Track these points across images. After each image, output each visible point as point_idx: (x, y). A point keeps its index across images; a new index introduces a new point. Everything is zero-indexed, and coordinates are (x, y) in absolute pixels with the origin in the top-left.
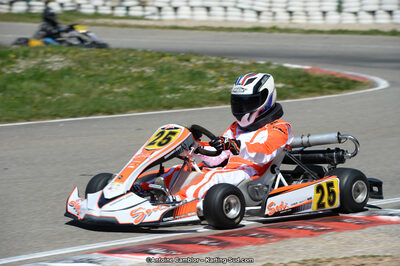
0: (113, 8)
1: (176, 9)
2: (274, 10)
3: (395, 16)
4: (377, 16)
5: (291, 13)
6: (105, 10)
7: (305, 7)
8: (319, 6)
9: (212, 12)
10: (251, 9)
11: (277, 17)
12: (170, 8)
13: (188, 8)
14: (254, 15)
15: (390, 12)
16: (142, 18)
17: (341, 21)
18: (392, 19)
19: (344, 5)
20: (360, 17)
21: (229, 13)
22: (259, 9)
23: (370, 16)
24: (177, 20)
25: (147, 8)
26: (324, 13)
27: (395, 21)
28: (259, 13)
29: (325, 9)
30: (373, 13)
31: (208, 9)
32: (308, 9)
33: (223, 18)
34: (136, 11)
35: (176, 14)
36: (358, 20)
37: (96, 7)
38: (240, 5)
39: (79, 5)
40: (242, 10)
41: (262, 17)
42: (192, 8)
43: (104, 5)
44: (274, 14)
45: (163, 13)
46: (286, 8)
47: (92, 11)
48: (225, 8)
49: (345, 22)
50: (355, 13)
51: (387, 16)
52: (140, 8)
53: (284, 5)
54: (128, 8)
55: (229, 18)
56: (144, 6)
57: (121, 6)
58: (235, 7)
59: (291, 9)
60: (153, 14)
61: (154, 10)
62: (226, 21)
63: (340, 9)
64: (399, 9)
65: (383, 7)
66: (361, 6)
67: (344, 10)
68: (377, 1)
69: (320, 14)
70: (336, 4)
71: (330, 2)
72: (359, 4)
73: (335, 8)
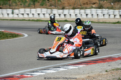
3: (29, 15)
4: (24, 15)
7: (2, 12)
8: (7, 12)
15: (28, 14)
17: (13, 17)
19: (14, 12)
26: (8, 14)
30: (23, 14)
50: (18, 14)
51: (27, 15)
63: (13, 13)
64: (31, 13)
65: (26, 12)
66: (19, 12)
67: (14, 13)
68: (24, 11)
69: (7, 14)
70: (12, 11)
71: (10, 11)
72: (18, 12)
73: (11, 13)
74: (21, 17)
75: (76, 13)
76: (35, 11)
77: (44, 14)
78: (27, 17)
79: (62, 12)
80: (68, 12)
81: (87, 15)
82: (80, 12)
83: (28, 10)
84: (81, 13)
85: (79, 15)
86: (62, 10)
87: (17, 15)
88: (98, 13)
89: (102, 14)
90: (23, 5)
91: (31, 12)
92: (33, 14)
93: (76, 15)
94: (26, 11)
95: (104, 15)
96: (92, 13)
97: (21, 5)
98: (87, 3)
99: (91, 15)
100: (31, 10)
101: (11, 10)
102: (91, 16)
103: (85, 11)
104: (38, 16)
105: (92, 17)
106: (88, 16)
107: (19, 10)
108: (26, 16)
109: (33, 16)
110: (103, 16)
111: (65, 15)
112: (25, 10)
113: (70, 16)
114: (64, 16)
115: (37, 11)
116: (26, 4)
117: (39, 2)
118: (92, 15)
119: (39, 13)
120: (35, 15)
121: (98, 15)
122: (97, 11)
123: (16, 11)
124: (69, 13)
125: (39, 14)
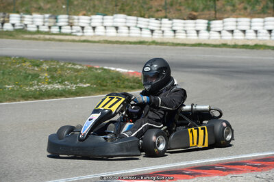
0: (50, 27)
1: (94, 28)
2: (162, 29)
3: (247, 34)
4: (234, 34)
5: (174, 31)
6: (45, 29)
7: (184, 27)
8: (195, 27)
9: (119, 31)
10: (147, 29)
11: (164, 34)
12: (90, 28)
13: (103, 28)
14: (150, 33)
15: (244, 31)
16: (70, 34)
17: (210, 37)
18: (245, 36)
19: (212, 26)
20: (222, 34)
21: (131, 31)
22: (152, 28)
23: (230, 34)
24: (95, 36)
25: (73, 27)
26: (198, 32)
27: (247, 37)
28: (152, 31)
29: (198, 28)
30: (232, 32)
31: (117, 28)
32: (186, 29)
33: (127, 35)
34: (66, 30)
35: (94, 32)
36: (221, 36)
37: (38, 27)
38: (139, 26)
39: (26, 25)
40: (141, 29)
41: (154, 34)
42: (105, 27)
43: (44, 25)
44: (163, 31)
45: (85, 31)
46: (171, 28)
47: (35, 29)
48: (129, 27)
49: (212, 38)
50: (220, 32)
51: (242, 34)
52: (69, 27)
53: (170, 26)
54: (60, 27)
55: (131, 35)
56: (71, 26)
57: (56, 26)
58: (136, 27)
59: (174, 28)
60: (79, 32)
61: (79, 29)
62: (129, 36)
63: (209, 29)
64: (250, 29)
65: (239, 27)
66: (224, 26)
67: (212, 29)
68: (235, 23)
69: (195, 32)
70: (207, 25)
71: (201, 24)
72: (222, 25)
73: (206, 28)
74: (227, 37)
76: (262, 24)
78: (242, 38)
83: (244, 22)
87: (218, 34)
90: (249, 10)
91: (251, 26)
92: (256, 32)
94: (239, 23)
100: (251, 22)
101: (206, 21)
104: (269, 35)
107: (223, 22)
108: (239, 36)
109: (257, 36)
112: (237, 22)
115: (266, 23)
116: (257, 7)
120: (261, 34)
123: (216, 24)
125: (270, 31)
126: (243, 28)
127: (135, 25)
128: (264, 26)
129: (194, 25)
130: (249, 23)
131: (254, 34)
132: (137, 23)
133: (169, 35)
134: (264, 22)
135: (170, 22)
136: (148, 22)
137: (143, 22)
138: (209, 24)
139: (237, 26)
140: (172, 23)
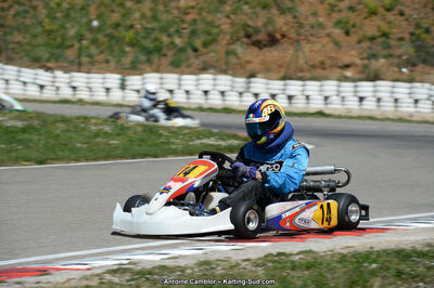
2: (57, 84)
3: (175, 95)
5: (74, 88)
7: (88, 83)
8: (103, 83)
10: (34, 83)
11: (60, 92)
14: (37, 89)
15: (171, 92)
17: (124, 97)
18: (173, 97)
19: (127, 83)
21: (10, 86)
22: (42, 83)
26: (108, 90)
28: (42, 87)
29: (108, 85)
32: (91, 85)
38: (22, 79)
40: (25, 83)
41: (45, 91)
44: (58, 88)
46: (69, 83)
48: (7, 81)
49: (128, 99)
50: (138, 91)
51: (168, 95)
53: (67, 80)
55: (11, 91)
58: (17, 80)
59: (74, 84)
63: (123, 87)
64: (179, 89)
65: (164, 86)
66: (143, 84)
67: (128, 88)
68: (159, 81)
69: (104, 90)
70: (120, 82)
71: (113, 79)
72: (141, 83)
73: (118, 86)
75: (327, 94)
76: (194, 83)
77: (223, 93)
79: (282, 87)
80: (301, 88)
81: (361, 99)
82: (342, 89)
83: (171, 79)
84: (342, 94)
85: (335, 98)
86: (282, 82)
87: (135, 94)
88: (397, 96)
89: (412, 100)
90: (112, 64)
91: (180, 85)
92: (187, 92)
93: (326, 98)
94: (165, 81)
95: (416, 101)
96: (380, 95)
97: (107, 62)
98: (322, 63)
99: (374, 99)
100: (180, 80)
101: (118, 76)
102: (375, 104)
103: (356, 86)
104: (204, 97)
105: (379, 106)
106: (364, 102)
109: (188, 98)
110: (412, 105)
111: (290, 98)
112: (161, 79)
113: (305, 101)
114: (286, 101)
115: (201, 82)
116: (123, 60)
117: (165, 55)
118: (379, 100)
119: (206, 88)
120: (194, 96)
121: (396, 100)
122: (395, 90)
124: (303, 91)
125: (206, 92)
126: (171, 87)
127: (15, 77)
128: (197, 85)
129: (101, 81)
130: (177, 81)
131: (185, 96)
132: (19, 76)
133: (66, 93)
134: (198, 80)
135: (67, 75)
136: (36, 74)
137: (28, 74)
138: (123, 80)
139: (162, 84)
140: (71, 78)
